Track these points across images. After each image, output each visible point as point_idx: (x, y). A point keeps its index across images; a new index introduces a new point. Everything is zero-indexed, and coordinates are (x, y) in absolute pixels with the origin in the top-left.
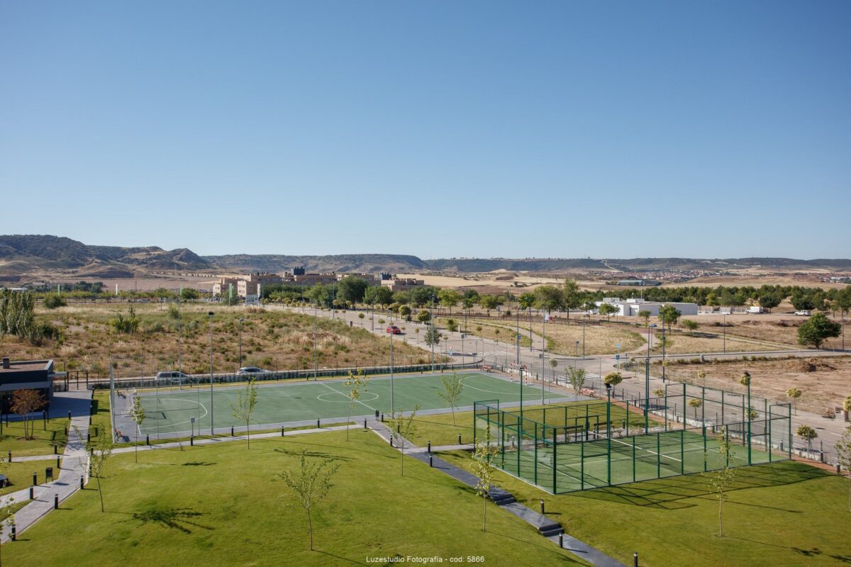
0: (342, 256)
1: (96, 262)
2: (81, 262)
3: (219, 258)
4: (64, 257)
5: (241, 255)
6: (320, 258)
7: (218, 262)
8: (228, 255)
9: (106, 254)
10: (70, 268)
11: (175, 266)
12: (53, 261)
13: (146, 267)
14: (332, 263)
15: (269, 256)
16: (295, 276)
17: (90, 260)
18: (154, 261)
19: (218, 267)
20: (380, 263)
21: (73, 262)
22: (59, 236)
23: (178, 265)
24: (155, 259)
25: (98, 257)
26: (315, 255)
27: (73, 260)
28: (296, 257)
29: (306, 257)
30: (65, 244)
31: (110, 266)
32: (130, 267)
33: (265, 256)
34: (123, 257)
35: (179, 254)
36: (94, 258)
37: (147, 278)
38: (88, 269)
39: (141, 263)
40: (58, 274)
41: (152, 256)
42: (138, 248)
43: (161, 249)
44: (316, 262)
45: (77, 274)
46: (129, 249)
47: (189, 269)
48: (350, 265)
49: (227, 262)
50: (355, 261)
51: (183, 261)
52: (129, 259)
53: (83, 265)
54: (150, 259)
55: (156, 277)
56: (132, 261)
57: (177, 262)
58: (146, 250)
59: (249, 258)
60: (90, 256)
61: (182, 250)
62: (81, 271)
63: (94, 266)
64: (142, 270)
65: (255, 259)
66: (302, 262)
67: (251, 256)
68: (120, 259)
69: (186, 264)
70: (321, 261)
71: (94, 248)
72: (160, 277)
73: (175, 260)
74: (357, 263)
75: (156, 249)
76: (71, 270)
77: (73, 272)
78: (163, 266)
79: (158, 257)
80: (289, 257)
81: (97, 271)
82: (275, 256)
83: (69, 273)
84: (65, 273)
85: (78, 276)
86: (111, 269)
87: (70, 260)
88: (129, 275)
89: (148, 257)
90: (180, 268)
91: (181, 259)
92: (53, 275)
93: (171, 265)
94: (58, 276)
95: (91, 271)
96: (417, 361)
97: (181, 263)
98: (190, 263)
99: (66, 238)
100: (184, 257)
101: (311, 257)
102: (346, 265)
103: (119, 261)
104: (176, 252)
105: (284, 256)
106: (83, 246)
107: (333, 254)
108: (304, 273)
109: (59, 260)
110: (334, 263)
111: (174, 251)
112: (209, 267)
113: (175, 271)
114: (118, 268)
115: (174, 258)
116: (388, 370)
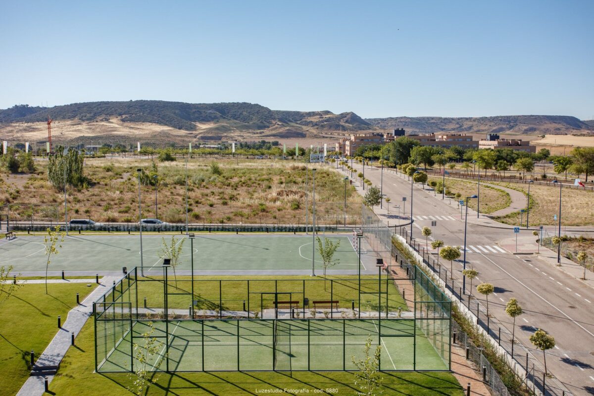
0: (497, 117)
1: (279, 124)
2: (268, 124)
3: (383, 120)
4: (255, 120)
5: (401, 118)
6: (475, 120)
7: (381, 124)
8: (391, 118)
9: (287, 117)
10: (259, 129)
11: (341, 128)
12: (246, 124)
13: (317, 128)
14: (486, 125)
15: (428, 118)
16: (395, 137)
17: (274, 122)
18: (325, 123)
19: (378, 128)
20: (535, 124)
21: (262, 124)
22: (252, 103)
23: (343, 126)
24: (326, 121)
25: (280, 120)
26: (471, 117)
27: (262, 122)
28: (453, 119)
29: (462, 118)
30: (257, 110)
31: (288, 128)
32: (305, 128)
33: (423, 118)
34: (301, 120)
35: (346, 117)
36: (277, 121)
37: (317, 138)
38: (272, 130)
39: (314, 125)
40: (249, 134)
41: (324, 119)
42: (313, 112)
43: (331, 113)
44: (471, 123)
45: (263, 134)
46: (306, 113)
47: (352, 130)
48: (504, 126)
49: (389, 124)
50: (510, 122)
51: (349, 123)
52: (306, 121)
53: (269, 127)
54: (322, 122)
55: (324, 137)
56: (307, 124)
57: (343, 124)
58: (320, 114)
59: (409, 120)
60: (274, 119)
61: (348, 114)
62: (267, 132)
63: (277, 127)
64: (314, 131)
65: (415, 121)
66: (458, 123)
67: (411, 118)
68: (299, 122)
69: (351, 125)
70: (476, 123)
71: (278, 112)
72: (326, 137)
73: (342, 123)
74: (512, 124)
75: (327, 112)
76: (259, 131)
77: (261, 133)
78: (330, 127)
79: (328, 120)
80: (446, 119)
81: (277, 132)
82: (432, 118)
83: (257, 133)
84: (254, 133)
85: (264, 136)
86: (288, 130)
87: (259, 123)
88: (303, 136)
89: (321, 120)
90: (344, 129)
91: (347, 122)
92: (245, 135)
93: (337, 127)
94: (249, 136)
95: (274, 132)
96: (335, 222)
97: (347, 124)
98: (355, 125)
99: (257, 105)
100: (349, 120)
101: (467, 119)
102: (500, 126)
103: (297, 123)
104: (343, 115)
105: (441, 118)
106: (269, 111)
107: (488, 116)
108: (404, 134)
109: (251, 123)
110: (489, 124)
111: (342, 114)
112: (370, 129)
113: (340, 132)
114: (294, 130)
115: (342, 120)
116: (274, 228)
